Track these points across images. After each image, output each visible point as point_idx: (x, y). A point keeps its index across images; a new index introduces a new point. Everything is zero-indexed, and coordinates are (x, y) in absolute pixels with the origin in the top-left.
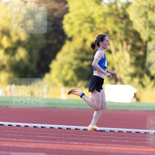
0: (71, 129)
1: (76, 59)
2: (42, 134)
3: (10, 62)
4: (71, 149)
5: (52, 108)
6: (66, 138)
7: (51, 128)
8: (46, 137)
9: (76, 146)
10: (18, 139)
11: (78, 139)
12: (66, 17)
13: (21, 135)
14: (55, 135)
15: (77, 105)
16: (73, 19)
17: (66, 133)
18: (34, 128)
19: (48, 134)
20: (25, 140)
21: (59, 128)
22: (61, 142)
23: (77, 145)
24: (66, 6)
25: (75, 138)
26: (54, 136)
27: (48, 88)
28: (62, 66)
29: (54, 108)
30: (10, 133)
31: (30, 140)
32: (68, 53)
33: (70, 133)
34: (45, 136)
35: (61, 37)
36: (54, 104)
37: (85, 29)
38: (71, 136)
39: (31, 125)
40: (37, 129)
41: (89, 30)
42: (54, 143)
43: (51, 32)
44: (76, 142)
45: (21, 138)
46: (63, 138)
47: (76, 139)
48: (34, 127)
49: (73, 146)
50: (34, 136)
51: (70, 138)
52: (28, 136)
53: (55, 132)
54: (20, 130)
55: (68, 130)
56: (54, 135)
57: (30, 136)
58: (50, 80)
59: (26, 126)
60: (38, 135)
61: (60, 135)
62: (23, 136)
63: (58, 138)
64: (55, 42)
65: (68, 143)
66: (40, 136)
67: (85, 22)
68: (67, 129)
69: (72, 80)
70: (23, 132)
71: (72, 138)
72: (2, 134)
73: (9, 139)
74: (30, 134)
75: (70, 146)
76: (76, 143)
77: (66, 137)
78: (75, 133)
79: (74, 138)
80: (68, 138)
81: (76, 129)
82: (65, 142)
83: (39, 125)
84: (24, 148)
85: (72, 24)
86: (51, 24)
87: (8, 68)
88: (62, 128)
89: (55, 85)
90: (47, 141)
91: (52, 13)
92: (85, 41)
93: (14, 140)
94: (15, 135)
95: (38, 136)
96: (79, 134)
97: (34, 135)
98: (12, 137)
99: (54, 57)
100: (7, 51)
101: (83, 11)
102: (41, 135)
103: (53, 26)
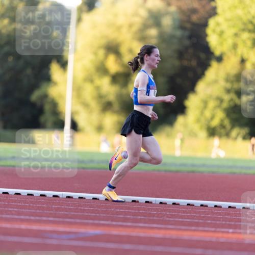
0: (221, 207)
1: (228, 91)
2: (174, 215)
3: (120, 97)
4: (222, 240)
5: (189, 172)
6: (213, 222)
7: (188, 204)
8: (180, 220)
9: (230, 235)
10: (135, 223)
11: (233, 223)
12: (212, 22)
13: (139, 217)
14: (197, 216)
15: (231, 167)
16: (224, 26)
17: (213, 213)
18: (161, 205)
19: (184, 216)
20: (146, 225)
21: (202, 205)
22: (206, 229)
23: (233, 233)
24: (213, 4)
25: (230, 221)
26: (193, 218)
27: (182, 140)
28: (205, 103)
29: (193, 172)
30: (121, 213)
31: (155, 226)
32: (216, 82)
33: (220, 214)
34: (180, 218)
35: (203, 56)
36: (193, 165)
37: (244, 42)
38: (222, 218)
39: (156, 200)
40: (165, 207)
41: (249, 43)
42: (195, 230)
43: (187, 48)
44: (230, 228)
45: (140, 221)
46: (209, 222)
47: (231, 223)
48: (161, 203)
49: (225, 235)
50: (161, 219)
51: (220, 222)
52: (151, 218)
53: (195, 212)
54: (138, 209)
55: (217, 208)
56: (194, 216)
57: (155, 218)
58: (185, 126)
59: (147, 202)
60: (168, 217)
61: (204, 217)
62: (142, 217)
63: (201, 221)
64: (194, 63)
65: (218, 230)
66: (171, 219)
67: (244, 30)
68: (216, 206)
69: (222, 126)
70: (143, 212)
71: (224, 222)
72: (108, 215)
73: (120, 223)
74: (154, 215)
75: (220, 235)
76: (231, 231)
77: (214, 220)
78: (229, 214)
79: (228, 223)
80: (218, 222)
81: (230, 207)
82: (213, 229)
83: (169, 201)
84: (145, 238)
85: (221, 34)
86: (187, 33)
87: (116, 106)
88: (207, 206)
89: (193, 134)
90: (183, 227)
91: (189, 16)
92: (243, 61)
93: (129, 224)
94: (129, 217)
95: (168, 219)
96: (236, 216)
97: (161, 217)
98: (125, 220)
99: (192, 88)
100: (115, 79)
101: (240, 12)
102: (172, 216)
103: (190, 37)
